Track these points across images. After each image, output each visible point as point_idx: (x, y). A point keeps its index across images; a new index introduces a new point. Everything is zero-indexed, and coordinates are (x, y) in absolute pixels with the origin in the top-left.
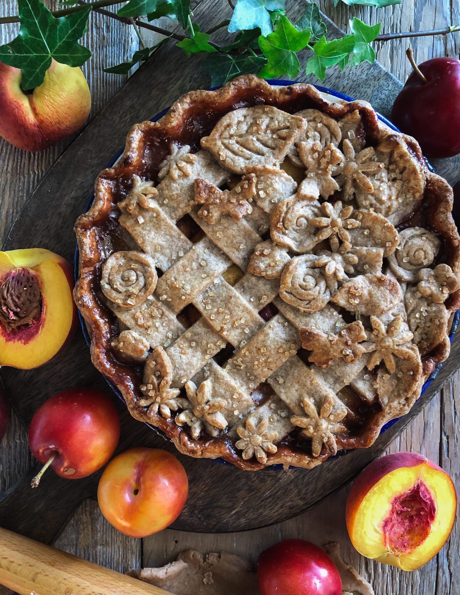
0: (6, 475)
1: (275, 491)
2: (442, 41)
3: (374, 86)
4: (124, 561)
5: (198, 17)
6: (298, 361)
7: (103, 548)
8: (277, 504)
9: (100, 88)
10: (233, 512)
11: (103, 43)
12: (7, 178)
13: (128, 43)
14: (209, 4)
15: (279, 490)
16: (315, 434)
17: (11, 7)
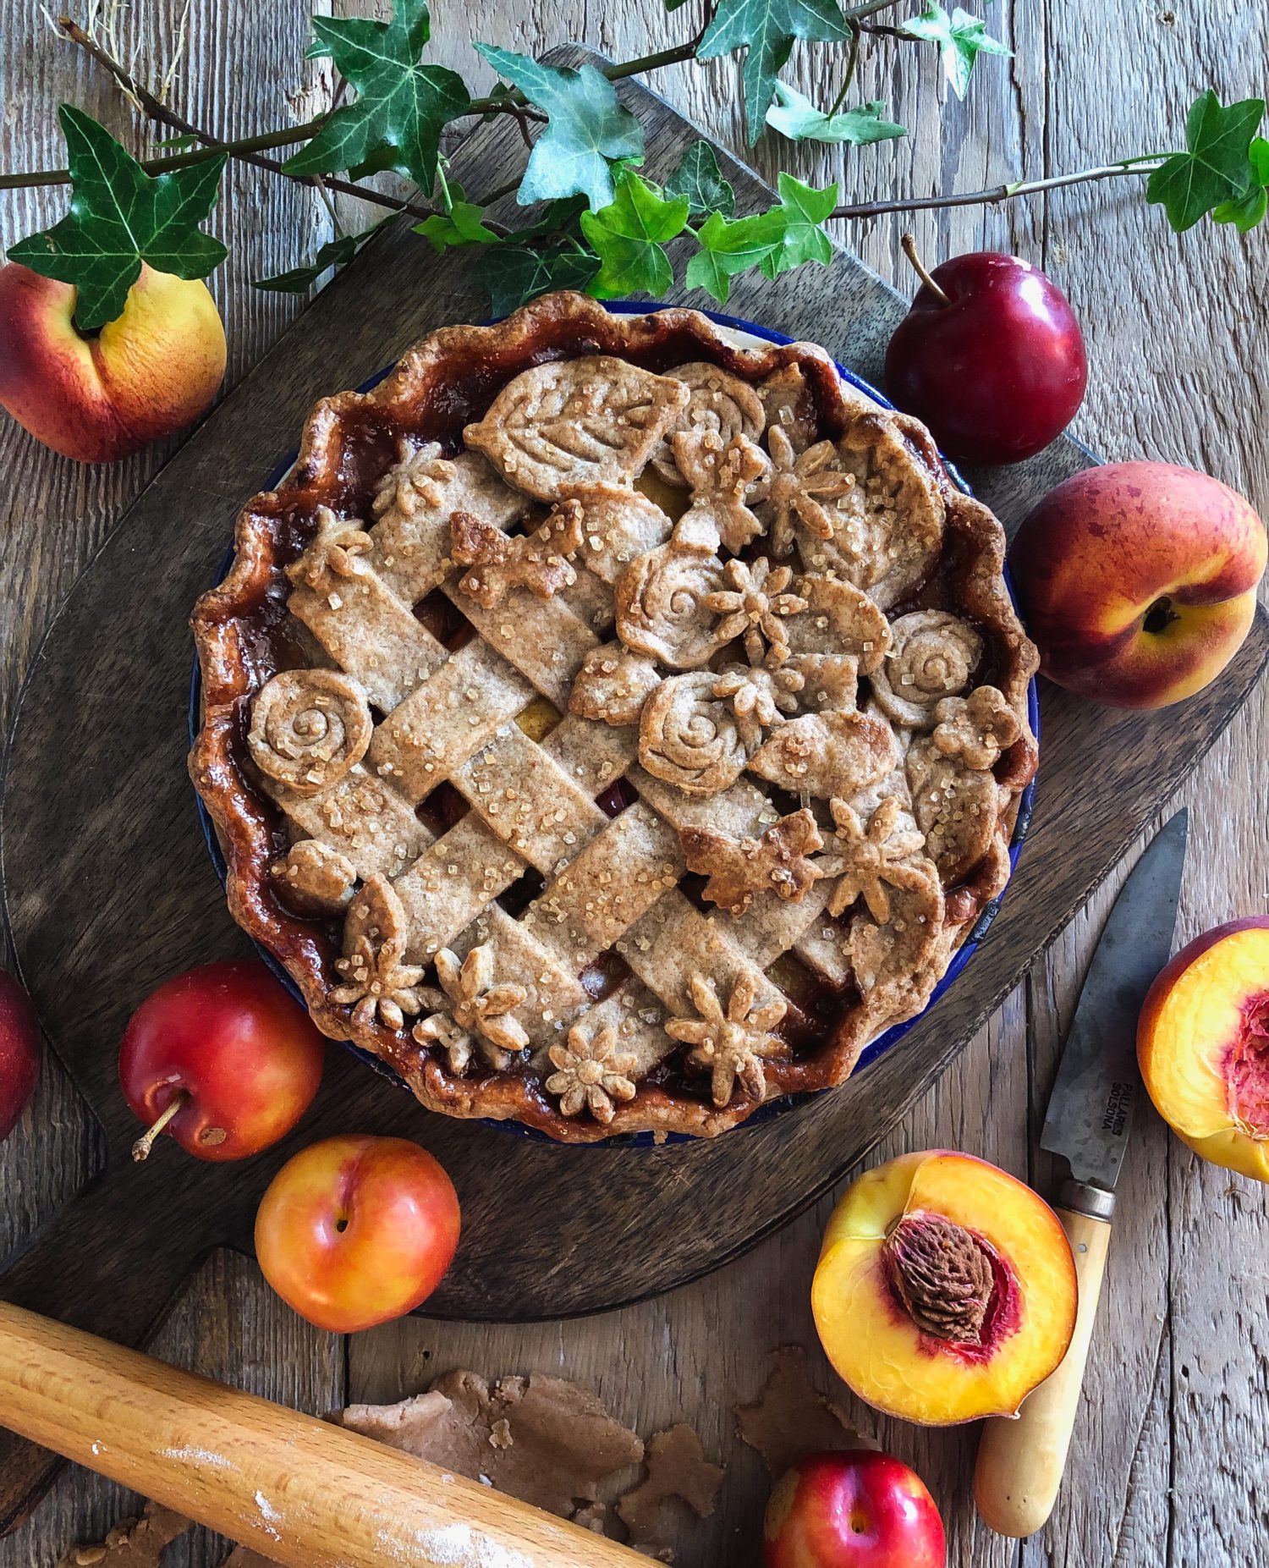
0: (31, 1205)
1: (649, 1220)
2: (1004, 215)
3: (853, 313)
4: (305, 1398)
5: (462, 169)
6: (682, 902)
7: (255, 1371)
8: (653, 1249)
9: (247, 324)
10: (554, 1271)
11: (254, 226)
12: (36, 526)
13: (310, 226)
14: (486, 142)
15: (659, 1215)
16: (718, 1056)
17: (45, 147)
